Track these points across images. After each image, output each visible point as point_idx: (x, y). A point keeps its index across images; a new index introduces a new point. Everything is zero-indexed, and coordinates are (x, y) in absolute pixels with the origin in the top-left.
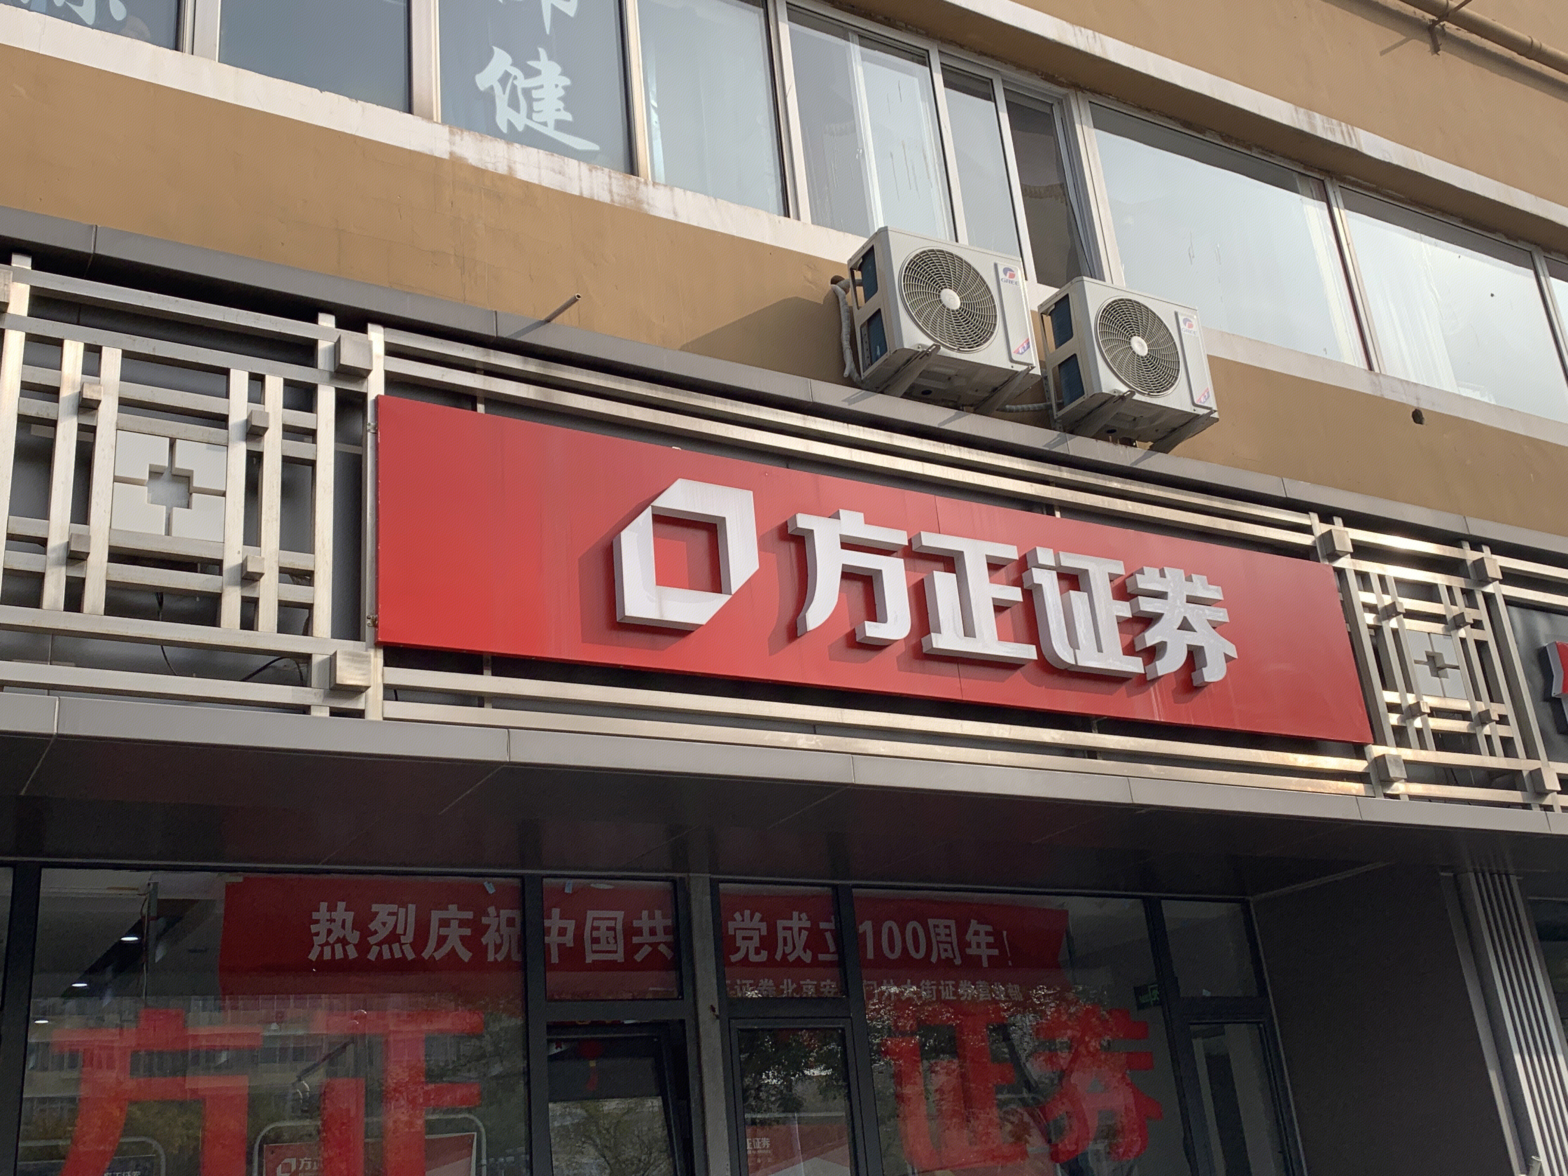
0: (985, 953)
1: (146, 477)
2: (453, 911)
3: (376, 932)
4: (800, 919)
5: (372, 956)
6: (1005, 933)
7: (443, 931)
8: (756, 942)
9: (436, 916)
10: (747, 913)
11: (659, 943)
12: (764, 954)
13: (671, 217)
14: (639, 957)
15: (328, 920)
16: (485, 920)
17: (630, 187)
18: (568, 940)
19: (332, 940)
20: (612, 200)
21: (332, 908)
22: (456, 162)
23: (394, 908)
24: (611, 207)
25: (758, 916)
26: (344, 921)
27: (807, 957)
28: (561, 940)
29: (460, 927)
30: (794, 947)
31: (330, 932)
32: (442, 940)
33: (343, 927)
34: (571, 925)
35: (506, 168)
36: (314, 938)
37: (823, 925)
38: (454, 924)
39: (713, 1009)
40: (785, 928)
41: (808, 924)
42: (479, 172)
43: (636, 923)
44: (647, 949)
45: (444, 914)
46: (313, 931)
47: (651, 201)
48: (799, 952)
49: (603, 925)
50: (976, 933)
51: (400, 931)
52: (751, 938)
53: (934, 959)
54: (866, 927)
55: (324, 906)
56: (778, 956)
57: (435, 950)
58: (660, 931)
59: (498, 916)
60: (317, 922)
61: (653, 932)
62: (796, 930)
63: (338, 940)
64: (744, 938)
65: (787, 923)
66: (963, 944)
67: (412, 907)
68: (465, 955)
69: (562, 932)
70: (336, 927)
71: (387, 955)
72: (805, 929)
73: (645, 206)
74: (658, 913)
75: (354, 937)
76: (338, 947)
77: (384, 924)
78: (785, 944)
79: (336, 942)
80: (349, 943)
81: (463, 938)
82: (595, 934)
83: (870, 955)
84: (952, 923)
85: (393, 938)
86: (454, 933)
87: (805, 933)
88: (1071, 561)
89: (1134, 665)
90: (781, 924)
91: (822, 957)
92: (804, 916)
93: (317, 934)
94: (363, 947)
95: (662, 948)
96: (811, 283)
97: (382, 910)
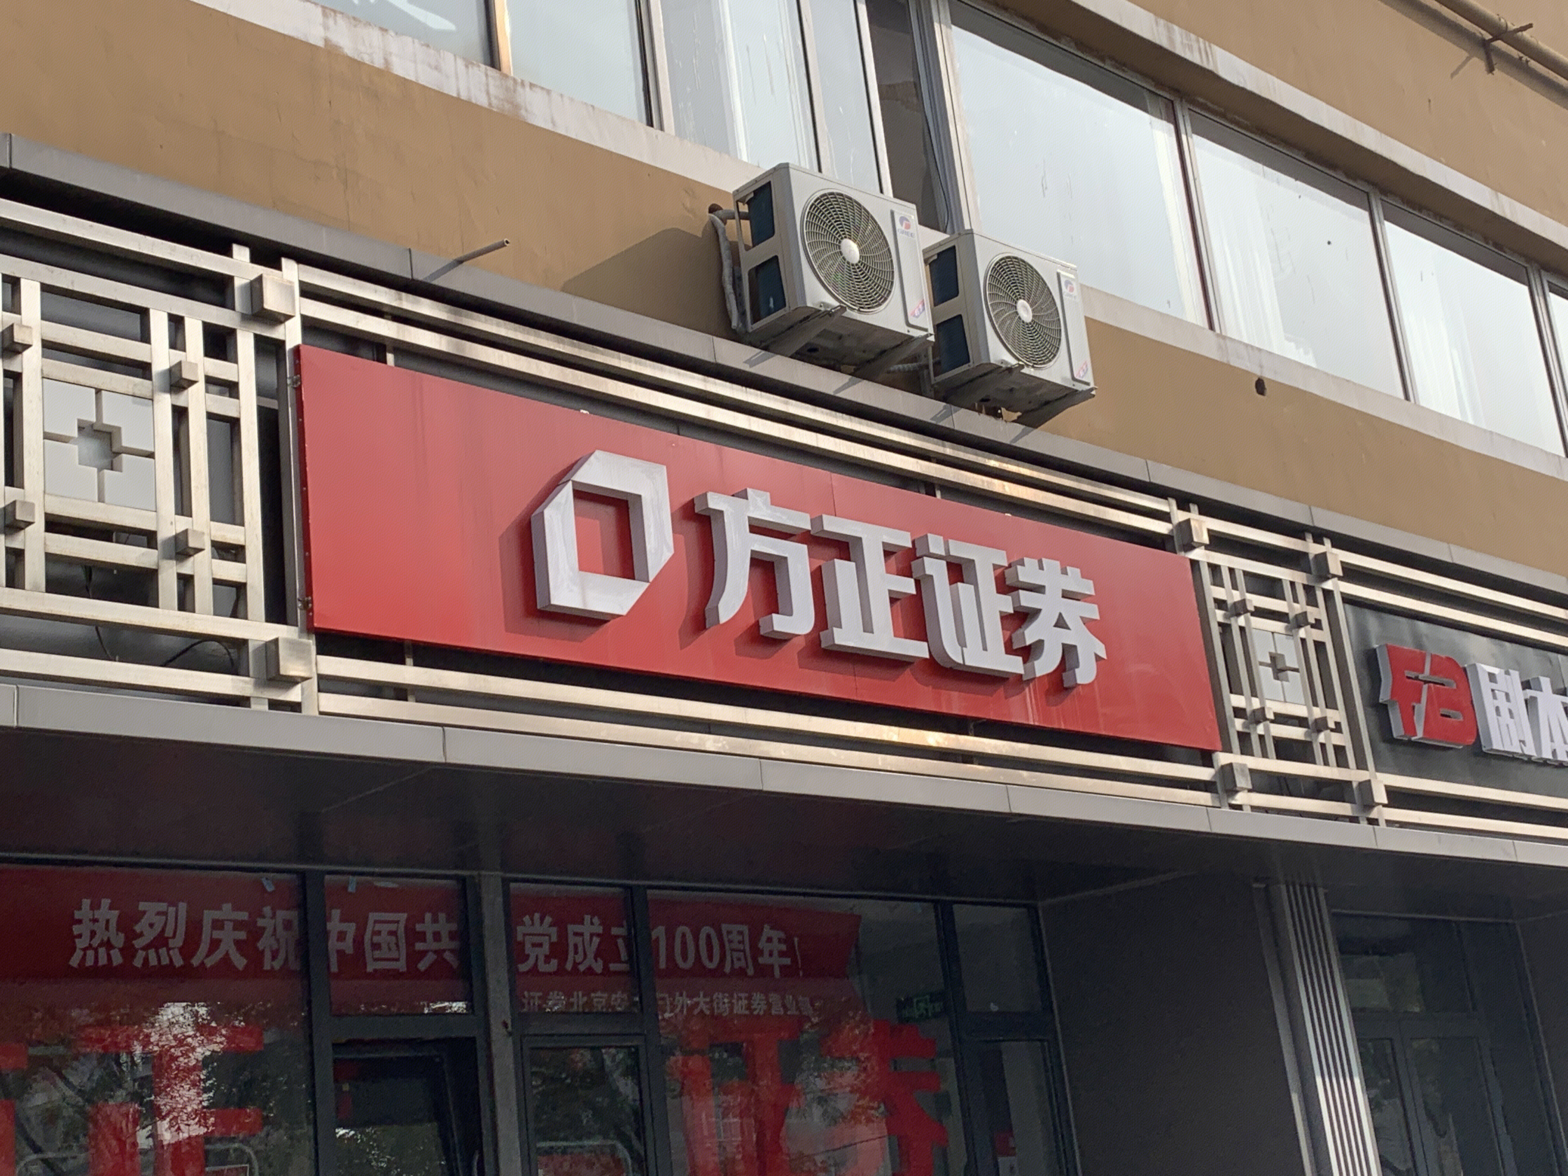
0: (777, 962)
1: (75, 433)
2: (227, 911)
3: (141, 935)
4: (592, 923)
5: (138, 963)
6: (796, 939)
7: (217, 934)
8: (546, 949)
9: (209, 916)
10: (537, 916)
11: (444, 951)
12: (554, 963)
13: (549, 126)
14: (422, 966)
15: (90, 920)
16: (261, 922)
17: (507, 89)
18: (348, 946)
19: (96, 942)
20: (490, 104)
21: (95, 906)
22: (331, 51)
23: (162, 907)
24: (489, 111)
25: (548, 919)
26: (108, 921)
27: (598, 967)
28: (340, 946)
29: (235, 929)
30: (585, 956)
31: (93, 934)
32: (215, 944)
33: (107, 928)
34: (351, 929)
35: (382, 61)
36: (77, 940)
37: (615, 931)
38: (229, 926)
39: (505, 1025)
40: (576, 934)
41: (600, 930)
42: (356, 64)
43: (419, 927)
44: (430, 958)
45: (217, 915)
46: (75, 933)
47: (529, 108)
48: (590, 961)
49: (385, 928)
50: (769, 940)
51: (169, 933)
52: (540, 945)
53: (727, 969)
54: (659, 932)
55: (86, 902)
56: (569, 966)
57: (207, 956)
58: (445, 935)
59: (274, 916)
60: (80, 922)
61: (437, 936)
62: (587, 937)
63: (101, 945)
64: (534, 945)
65: (578, 928)
66: (756, 952)
67: (183, 907)
68: (240, 962)
69: (342, 936)
70: (100, 927)
71: (153, 961)
72: (598, 935)
73: (523, 112)
74: (442, 916)
75: (119, 940)
76: (102, 951)
77: (151, 925)
78: (576, 953)
79: (100, 945)
80: (112, 947)
81: (238, 943)
82: (376, 939)
83: (663, 965)
84: (745, 929)
85: (160, 941)
86: (229, 937)
87: (596, 940)
88: (960, 550)
89: (1014, 665)
90: (572, 928)
91: (613, 967)
92: (596, 920)
93: (80, 936)
94: (128, 951)
95: (448, 956)
96: (688, 211)
97: (150, 909)
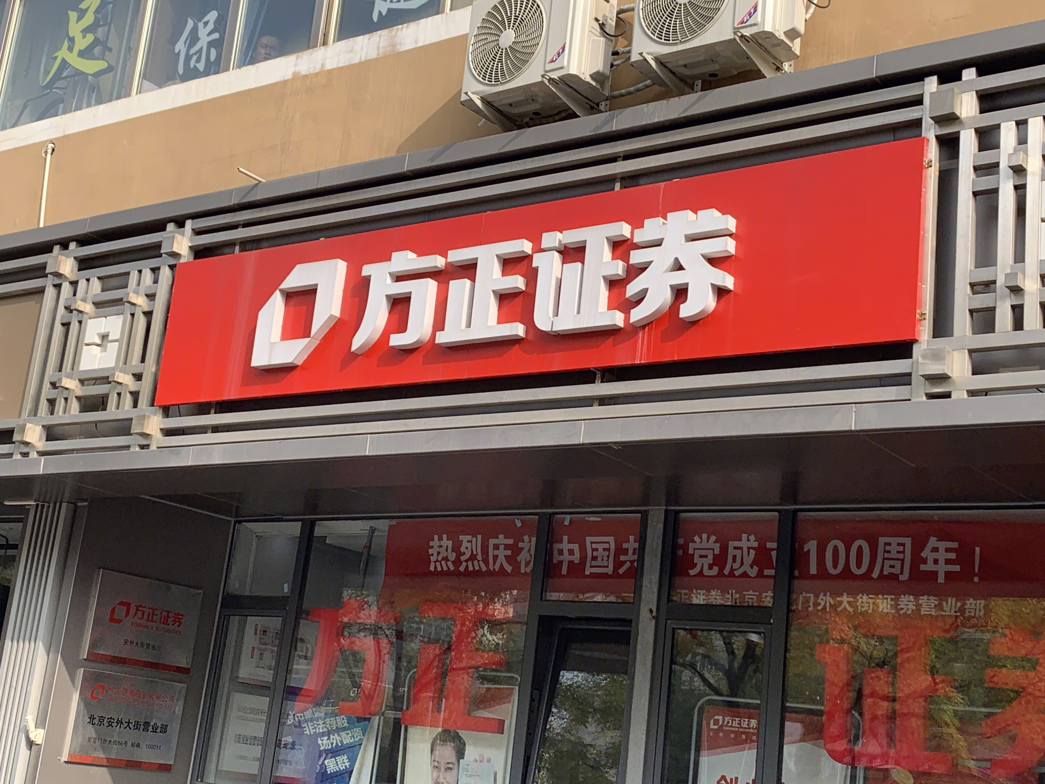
0: (942, 569)
2: (502, 539)
4: (748, 540)
5: (462, 569)
6: (978, 549)
7: (496, 552)
8: (710, 559)
9: (492, 542)
10: (705, 536)
12: (716, 569)
14: (621, 571)
15: (438, 546)
16: (521, 545)
19: (440, 559)
21: (440, 539)
22: (295, 77)
23: (470, 538)
25: (713, 538)
26: (447, 546)
27: (753, 572)
28: (571, 558)
29: (505, 549)
30: (742, 564)
31: (439, 553)
32: (495, 557)
33: (447, 550)
34: (576, 547)
35: (320, 66)
36: (431, 557)
37: (769, 545)
38: (502, 547)
39: (651, 611)
40: (735, 548)
41: (756, 545)
42: (305, 78)
43: (625, 546)
44: (628, 565)
45: (496, 541)
46: (430, 553)
48: (746, 568)
49: (600, 547)
50: (935, 550)
51: (475, 553)
52: (706, 556)
53: (875, 575)
54: (812, 546)
55: (436, 537)
56: (726, 571)
57: (493, 564)
59: (530, 542)
60: (432, 547)
61: (635, 551)
62: (745, 550)
64: (701, 556)
65: (737, 544)
66: (917, 560)
67: (479, 537)
68: (509, 568)
69: (571, 552)
70: (442, 550)
71: (470, 568)
72: (752, 548)
75: (452, 556)
77: (467, 548)
78: (734, 561)
79: (443, 560)
80: (449, 560)
81: (506, 557)
82: (595, 553)
83: (813, 570)
86: (502, 553)
91: (767, 572)
92: (752, 537)
95: (634, 563)
97: (464, 538)
